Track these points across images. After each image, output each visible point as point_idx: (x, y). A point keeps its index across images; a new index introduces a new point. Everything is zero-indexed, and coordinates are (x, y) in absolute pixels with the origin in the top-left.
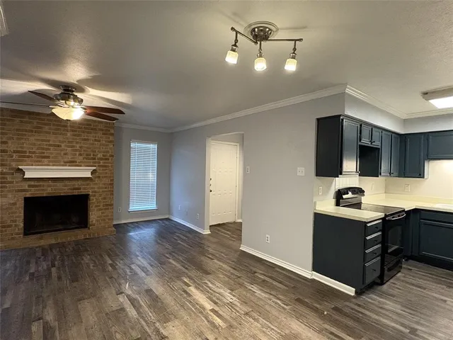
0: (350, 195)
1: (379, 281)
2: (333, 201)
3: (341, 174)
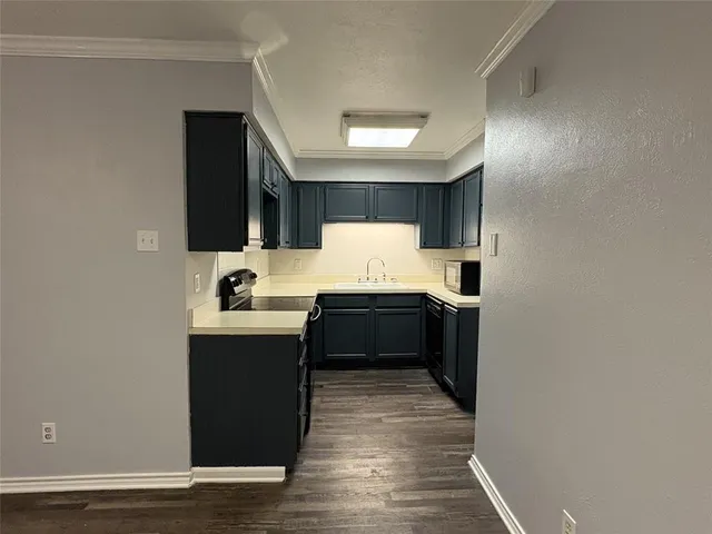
3: (247, 243)
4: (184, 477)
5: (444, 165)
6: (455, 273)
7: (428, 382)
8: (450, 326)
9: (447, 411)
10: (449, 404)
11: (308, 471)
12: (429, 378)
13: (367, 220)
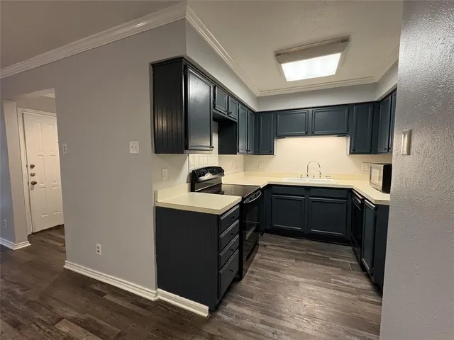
0: (208, 176)
1: (238, 276)
2: (187, 186)
3: (187, 148)
4: (151, 293)
5: (375, 86)
6: (378, 174)
7: (349, 259)
8: (369, 219)
9: (360, 291)
10: (365, 284)
11: (227, 314)
12: (351, 255)
13: (306, 134)
